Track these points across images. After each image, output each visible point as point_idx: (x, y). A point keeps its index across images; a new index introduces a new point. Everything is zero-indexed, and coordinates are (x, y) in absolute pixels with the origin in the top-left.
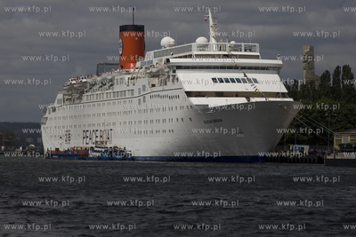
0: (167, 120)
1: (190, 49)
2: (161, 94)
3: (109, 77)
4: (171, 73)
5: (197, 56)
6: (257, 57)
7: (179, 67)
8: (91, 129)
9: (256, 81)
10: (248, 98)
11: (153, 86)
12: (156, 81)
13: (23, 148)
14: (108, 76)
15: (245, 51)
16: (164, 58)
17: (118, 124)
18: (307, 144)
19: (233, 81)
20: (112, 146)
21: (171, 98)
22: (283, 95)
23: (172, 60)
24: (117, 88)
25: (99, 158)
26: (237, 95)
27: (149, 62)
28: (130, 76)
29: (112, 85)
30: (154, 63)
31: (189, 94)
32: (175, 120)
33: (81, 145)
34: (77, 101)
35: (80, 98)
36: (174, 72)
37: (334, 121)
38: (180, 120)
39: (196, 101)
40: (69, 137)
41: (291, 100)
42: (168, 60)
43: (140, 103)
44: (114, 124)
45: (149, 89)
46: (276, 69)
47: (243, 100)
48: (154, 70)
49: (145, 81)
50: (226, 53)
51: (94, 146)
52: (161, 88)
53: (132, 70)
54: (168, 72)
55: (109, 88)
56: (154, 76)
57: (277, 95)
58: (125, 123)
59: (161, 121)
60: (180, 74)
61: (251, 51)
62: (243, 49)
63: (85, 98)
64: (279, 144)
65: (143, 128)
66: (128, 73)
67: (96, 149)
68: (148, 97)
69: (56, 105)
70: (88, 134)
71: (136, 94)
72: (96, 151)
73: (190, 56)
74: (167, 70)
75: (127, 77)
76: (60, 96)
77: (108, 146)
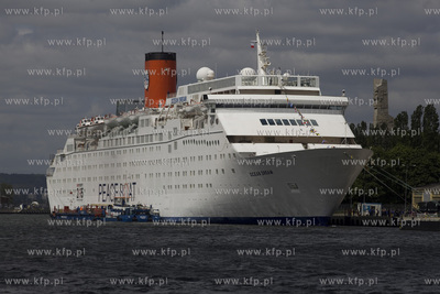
0: (204, 172)
1: (232, 82)
2: (197, 138)
3: (132, 118)
4: (209, 113)
5: (243, 92)
6: (316, 93)
7: (220, 106)
8: (109, 182)
9: (315, 123)
10: (305, 144)
11: (187, 128)
12: (190, 122)
13: (24, 206)
14: (130, 116)
15: (302, 85)
16: (201, 94)
17: (142, 176)
18: (378, 202)
19: (286, 122)
20: (136, 203)
21: (209, 143)
22: (349, 141)
23: (210, 97)
24: (142, 131)
25: (118, 218)
26: (291, 140)
27: (181, 99)
28: (158, 116)
29: (135, 128)
30: (188, 100)
31: (232, 139)
32: (214, 172)
33: (97, 203)
34: (91, 148)
35: (95, 144)
36: (213, 111)
37: (412, 173)
38: (220, 171)
39: (240, 148)
40: (81, 192)
41: (359, 147)
42: (205, 97)
43: (170, 151)
44: (138, 176)
46: (341, 109)
47: (299, 147)
48: (188, 109)
49: (176, 123)
50: (278, 88)
51: (112, 203)
53: (160, 109)
54: (206, 112)
55: (132, 132)
56: (188, 116)
57: (341, 140)
58: (151, 175)
59: (196, 173)
60: (221, 114)
61: (308, 85)
62: (299, 84)
63: (101, 143)
64: (344, 202)
65: (174, 181)
66: (156, 112)
67: (115, 207)
68: (180, 142)
69: (65, 152)
70: (105, 189)
71: (165, 139)
72: (115, 211)
73: (233, 92)
74: (204, 109)
75: (154, 117)
76: (70, 141)
77: (131, 203)
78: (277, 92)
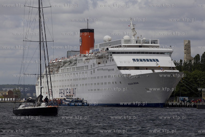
0: (107, 83)
1: (120, 42)
2: (104, 68)
3: (74, 59)
4: (109, 56)
5: (125, 46)
7: (114, 53)
8: (64, 88)
9: (157, 60)
10: (153, 70)
11: (99, 63)
12: (100, 60)
13: (25, 99)
15: (151, 43)
16: (106, 48)
17: (79, 85)
18: (187, 96)
19: (148, 60)
20: (76, 98)
21: (109, 70)
22: (173, 68)
24: (79, 65)
25: (68, 105)
26: (147, 68)
27: (96, 50)
28: (86, 58)
29: (75, 63)
30: (100, 50)
31: (120, 68)
32: (111, 83)
33: (58, 97)
34: (56, 73)
35: (58, 71)
36: (111, 55)
37: (202, 83)
38: (114, 83)
39: (124, 72)
41: (178, 71)
42: (108, 49)
43: (91, 74)
44: (77, 85)
45: (97, 65)
46: (170, 53)
47: (150, 71)
48: (100, 54)
49: (95, 61)
50: (140, 45)
51: (65, 98)
52: (103, 65)
53: (87, 55)
54: (108, 56)
55: (74, 65)
56: (99, 58)
57: (170, 68)
58: (83, 85)
59: (104, 83)
60: (115, 57)
61: (154, 43)
62: (150, 43)
63: (60, 70)
64: (171, 96)
65: (93, 87)
66: (85, 56)
67: (67, 100)
68: (96, 70)
70: (62, 92)
71: (89, 68)
73: (120, 46)
74: (107, 54)
75: (84, 58)
77: (74, 98)
78: (140, 46)
